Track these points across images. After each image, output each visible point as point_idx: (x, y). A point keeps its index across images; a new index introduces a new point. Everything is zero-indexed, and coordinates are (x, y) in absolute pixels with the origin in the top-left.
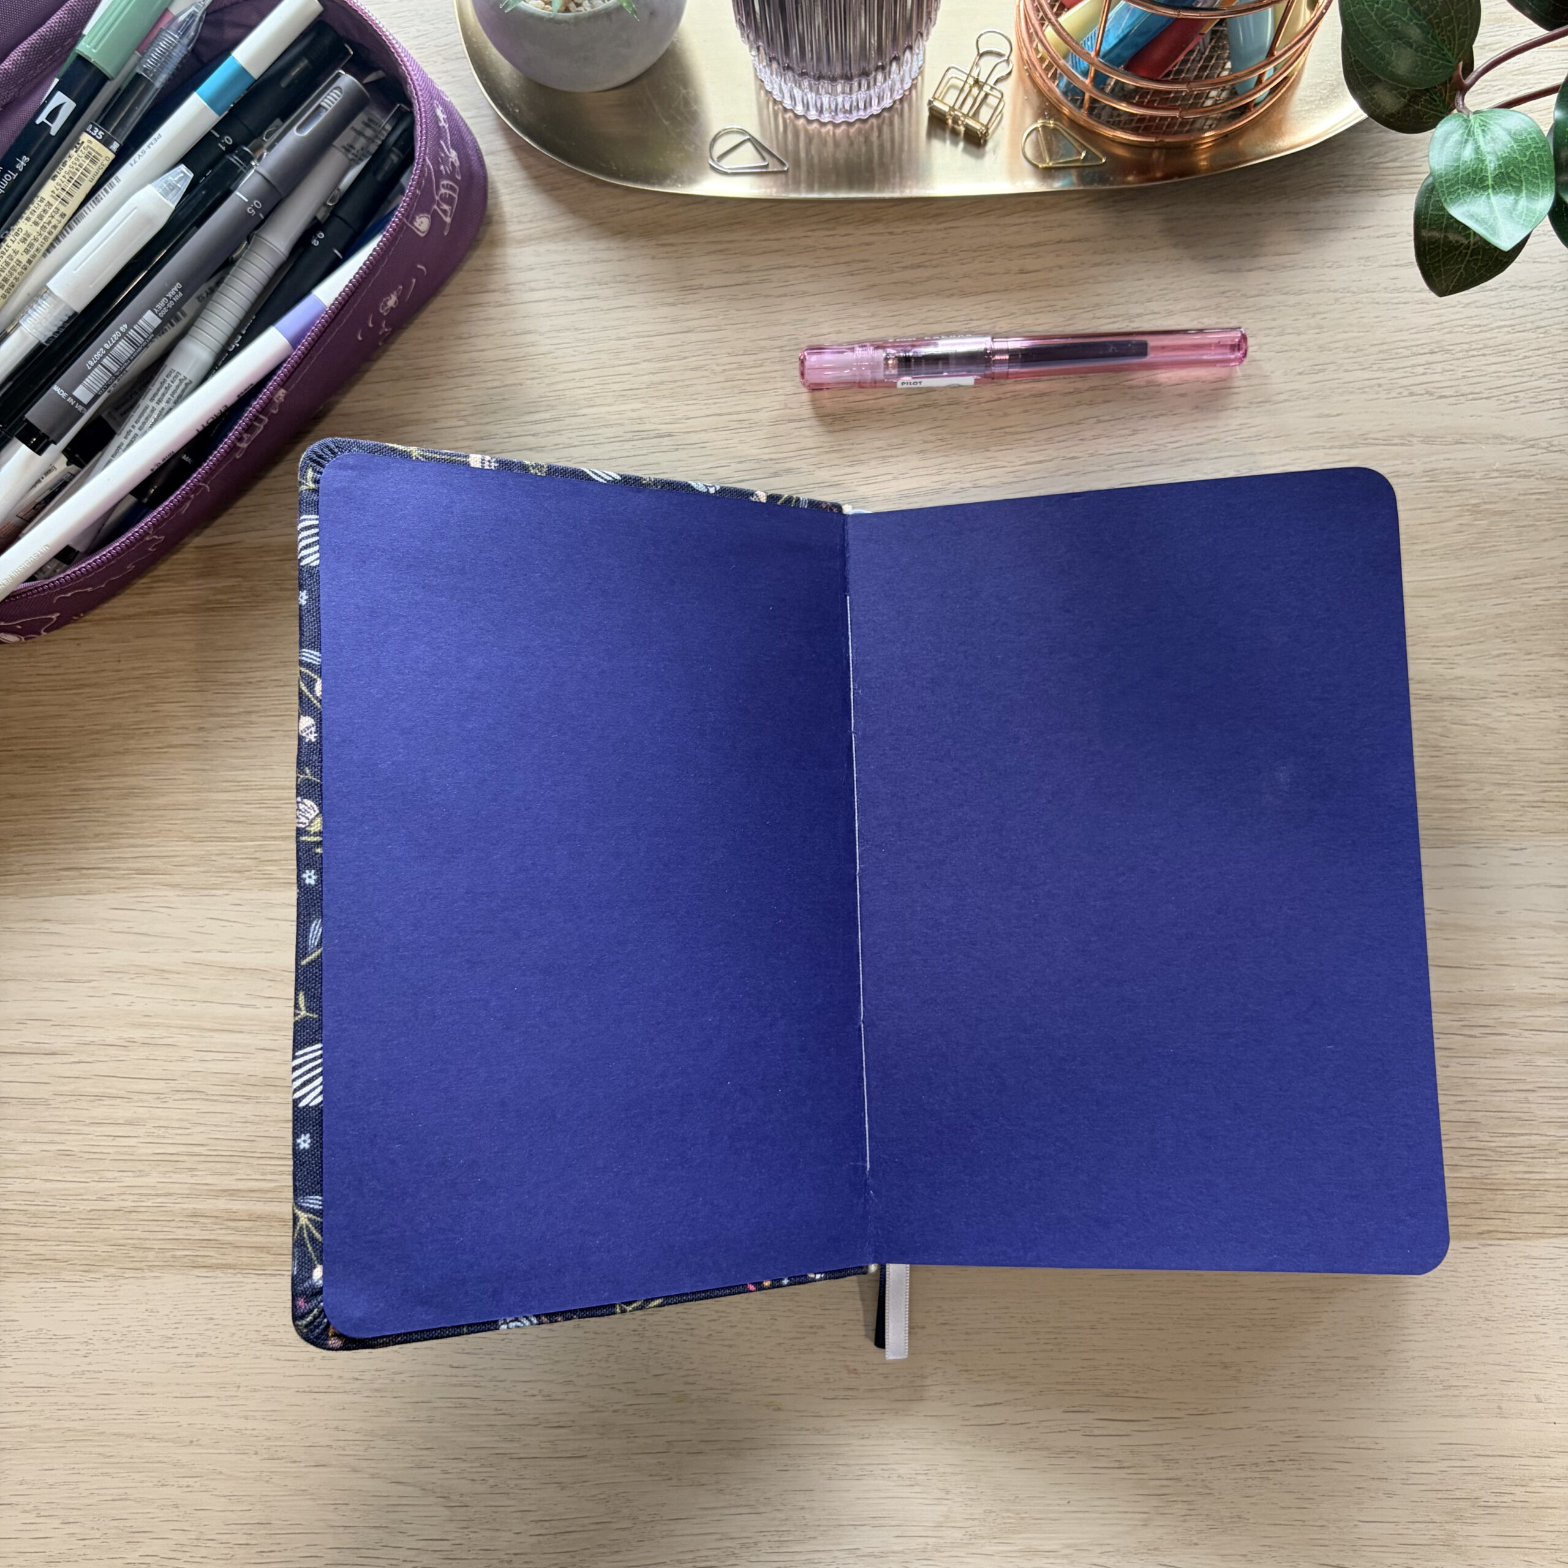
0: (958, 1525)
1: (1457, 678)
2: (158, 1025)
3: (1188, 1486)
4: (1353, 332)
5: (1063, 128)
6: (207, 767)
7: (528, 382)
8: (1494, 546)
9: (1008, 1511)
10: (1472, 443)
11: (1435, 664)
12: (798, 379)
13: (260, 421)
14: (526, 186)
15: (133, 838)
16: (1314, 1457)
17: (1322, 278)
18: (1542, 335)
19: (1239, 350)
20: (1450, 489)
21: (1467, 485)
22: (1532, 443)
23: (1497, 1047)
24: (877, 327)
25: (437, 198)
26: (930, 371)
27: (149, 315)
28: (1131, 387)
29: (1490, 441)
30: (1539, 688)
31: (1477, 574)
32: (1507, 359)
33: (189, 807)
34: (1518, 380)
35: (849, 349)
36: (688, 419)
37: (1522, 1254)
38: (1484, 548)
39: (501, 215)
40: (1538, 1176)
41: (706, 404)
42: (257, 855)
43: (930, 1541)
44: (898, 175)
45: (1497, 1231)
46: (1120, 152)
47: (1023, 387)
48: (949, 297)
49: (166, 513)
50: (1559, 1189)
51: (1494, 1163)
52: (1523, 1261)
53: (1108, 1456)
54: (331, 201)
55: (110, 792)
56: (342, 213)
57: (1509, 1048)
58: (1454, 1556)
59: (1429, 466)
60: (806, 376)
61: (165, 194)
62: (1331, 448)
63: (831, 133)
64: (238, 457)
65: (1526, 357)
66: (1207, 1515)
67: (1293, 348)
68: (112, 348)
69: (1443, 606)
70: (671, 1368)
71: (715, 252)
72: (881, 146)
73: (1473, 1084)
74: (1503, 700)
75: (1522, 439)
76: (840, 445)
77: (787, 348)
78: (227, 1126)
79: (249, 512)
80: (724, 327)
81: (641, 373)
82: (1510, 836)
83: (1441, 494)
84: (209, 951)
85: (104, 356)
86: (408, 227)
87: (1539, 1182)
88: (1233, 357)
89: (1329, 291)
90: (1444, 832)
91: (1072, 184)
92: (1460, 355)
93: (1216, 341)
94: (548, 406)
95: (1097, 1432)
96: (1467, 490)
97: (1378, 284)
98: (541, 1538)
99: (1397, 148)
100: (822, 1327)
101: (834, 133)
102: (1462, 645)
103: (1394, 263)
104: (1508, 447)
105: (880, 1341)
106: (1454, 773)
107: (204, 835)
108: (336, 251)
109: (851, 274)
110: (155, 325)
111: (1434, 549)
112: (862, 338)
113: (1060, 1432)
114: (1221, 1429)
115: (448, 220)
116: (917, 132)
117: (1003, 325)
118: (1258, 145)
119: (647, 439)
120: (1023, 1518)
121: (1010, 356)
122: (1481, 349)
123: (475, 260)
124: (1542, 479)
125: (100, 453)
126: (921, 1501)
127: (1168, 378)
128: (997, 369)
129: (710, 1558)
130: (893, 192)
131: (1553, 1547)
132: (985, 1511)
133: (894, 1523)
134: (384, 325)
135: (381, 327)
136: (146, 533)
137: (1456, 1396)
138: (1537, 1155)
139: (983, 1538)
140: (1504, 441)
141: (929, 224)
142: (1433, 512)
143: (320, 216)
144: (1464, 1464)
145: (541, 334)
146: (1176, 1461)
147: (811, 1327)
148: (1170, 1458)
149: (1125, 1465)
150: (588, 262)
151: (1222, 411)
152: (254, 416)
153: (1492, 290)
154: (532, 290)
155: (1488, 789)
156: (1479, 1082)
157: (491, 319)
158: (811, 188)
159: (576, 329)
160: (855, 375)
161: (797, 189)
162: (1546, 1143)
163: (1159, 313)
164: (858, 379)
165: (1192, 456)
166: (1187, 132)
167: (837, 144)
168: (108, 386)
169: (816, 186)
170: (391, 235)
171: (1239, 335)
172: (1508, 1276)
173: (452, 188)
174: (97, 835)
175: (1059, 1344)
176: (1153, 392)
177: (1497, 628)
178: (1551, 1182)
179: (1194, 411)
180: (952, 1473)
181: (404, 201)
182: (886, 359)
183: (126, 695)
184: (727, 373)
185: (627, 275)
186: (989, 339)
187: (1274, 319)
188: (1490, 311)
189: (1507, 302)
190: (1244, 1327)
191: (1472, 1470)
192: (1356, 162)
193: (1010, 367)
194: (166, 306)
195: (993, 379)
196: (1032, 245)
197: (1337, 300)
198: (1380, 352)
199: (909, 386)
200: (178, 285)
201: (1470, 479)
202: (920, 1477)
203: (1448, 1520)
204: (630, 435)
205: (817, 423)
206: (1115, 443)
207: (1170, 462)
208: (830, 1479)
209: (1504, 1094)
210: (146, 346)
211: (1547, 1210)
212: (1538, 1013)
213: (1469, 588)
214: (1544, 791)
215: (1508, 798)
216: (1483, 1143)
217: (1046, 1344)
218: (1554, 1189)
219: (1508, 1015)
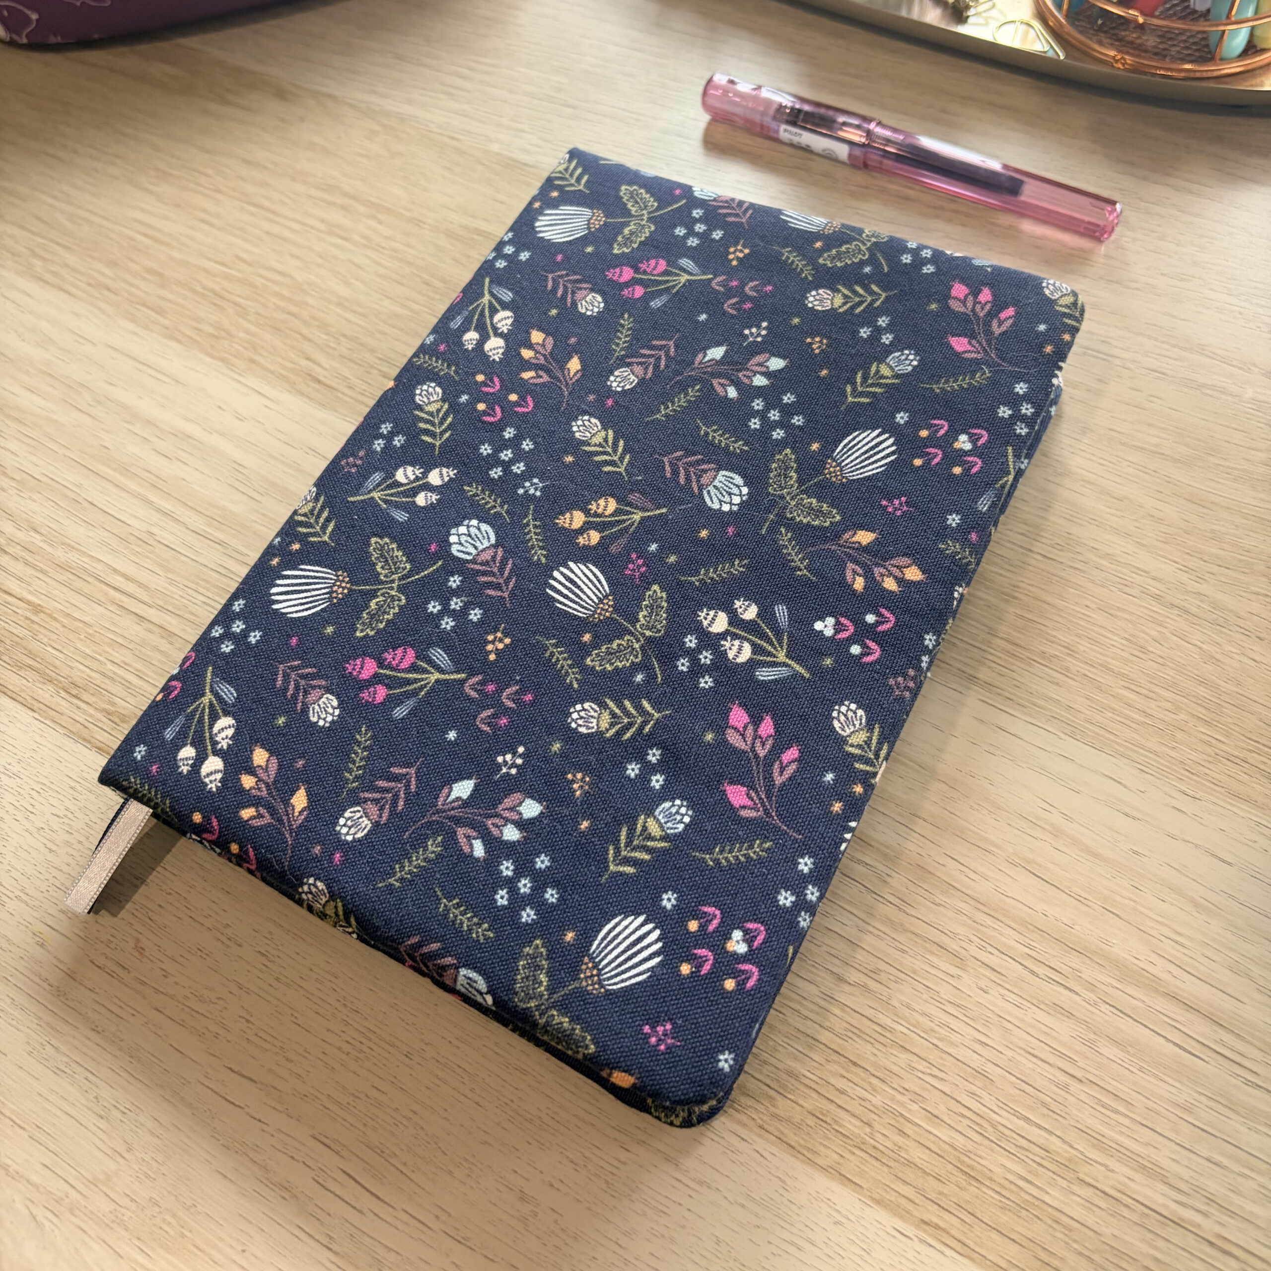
1: (1199, 594)
9: (174, 1215)
11: (1181, 570)
40: (1035, 1192)
43: (74, 1194)
45: (948, 1233)
50: (1055, 1225)
51: (987, 1142)
53: (322, 1223)
57: (1074, 1012)
59: (1261, 397)
62: (1164, 342)
67: (1167, 253)
69: (1215, 522)
73: (1007, 1030)
74: (1244, 638)
82: (1188, 777)
83: (1259, 425)
87: (1034, 1201)
89: (1227, 224)
90: (1112, 737)
95: (331, 1185)
102: (1218, 565)
111: (1232, 468)
113: (292, 1158)
126: (98, 1142)
133: (52, 1147)
138: (1045, 1163)
139: (127, 1229)
149: (335, 1247)
155: (1183, 716)
156: (1016, 1030)
162: (1066, 1155)
175: (361, 1051)
176: (1010, 235)
178: (1050, 1210)
180: (150, 1131)
190: (572, 1162)
197: (1231, 234)
202: (115, 1112)
204: (544, 97)
208: (30, 1053)
209: (1040, 1063)
212: (1129, 990)
213: (1253, 518)
214: (1250, 751)
215: (1203, 737)
216: (984, 1109)
217: (348, 1042)
218: (1049, 1222)
219: (1090, 973)
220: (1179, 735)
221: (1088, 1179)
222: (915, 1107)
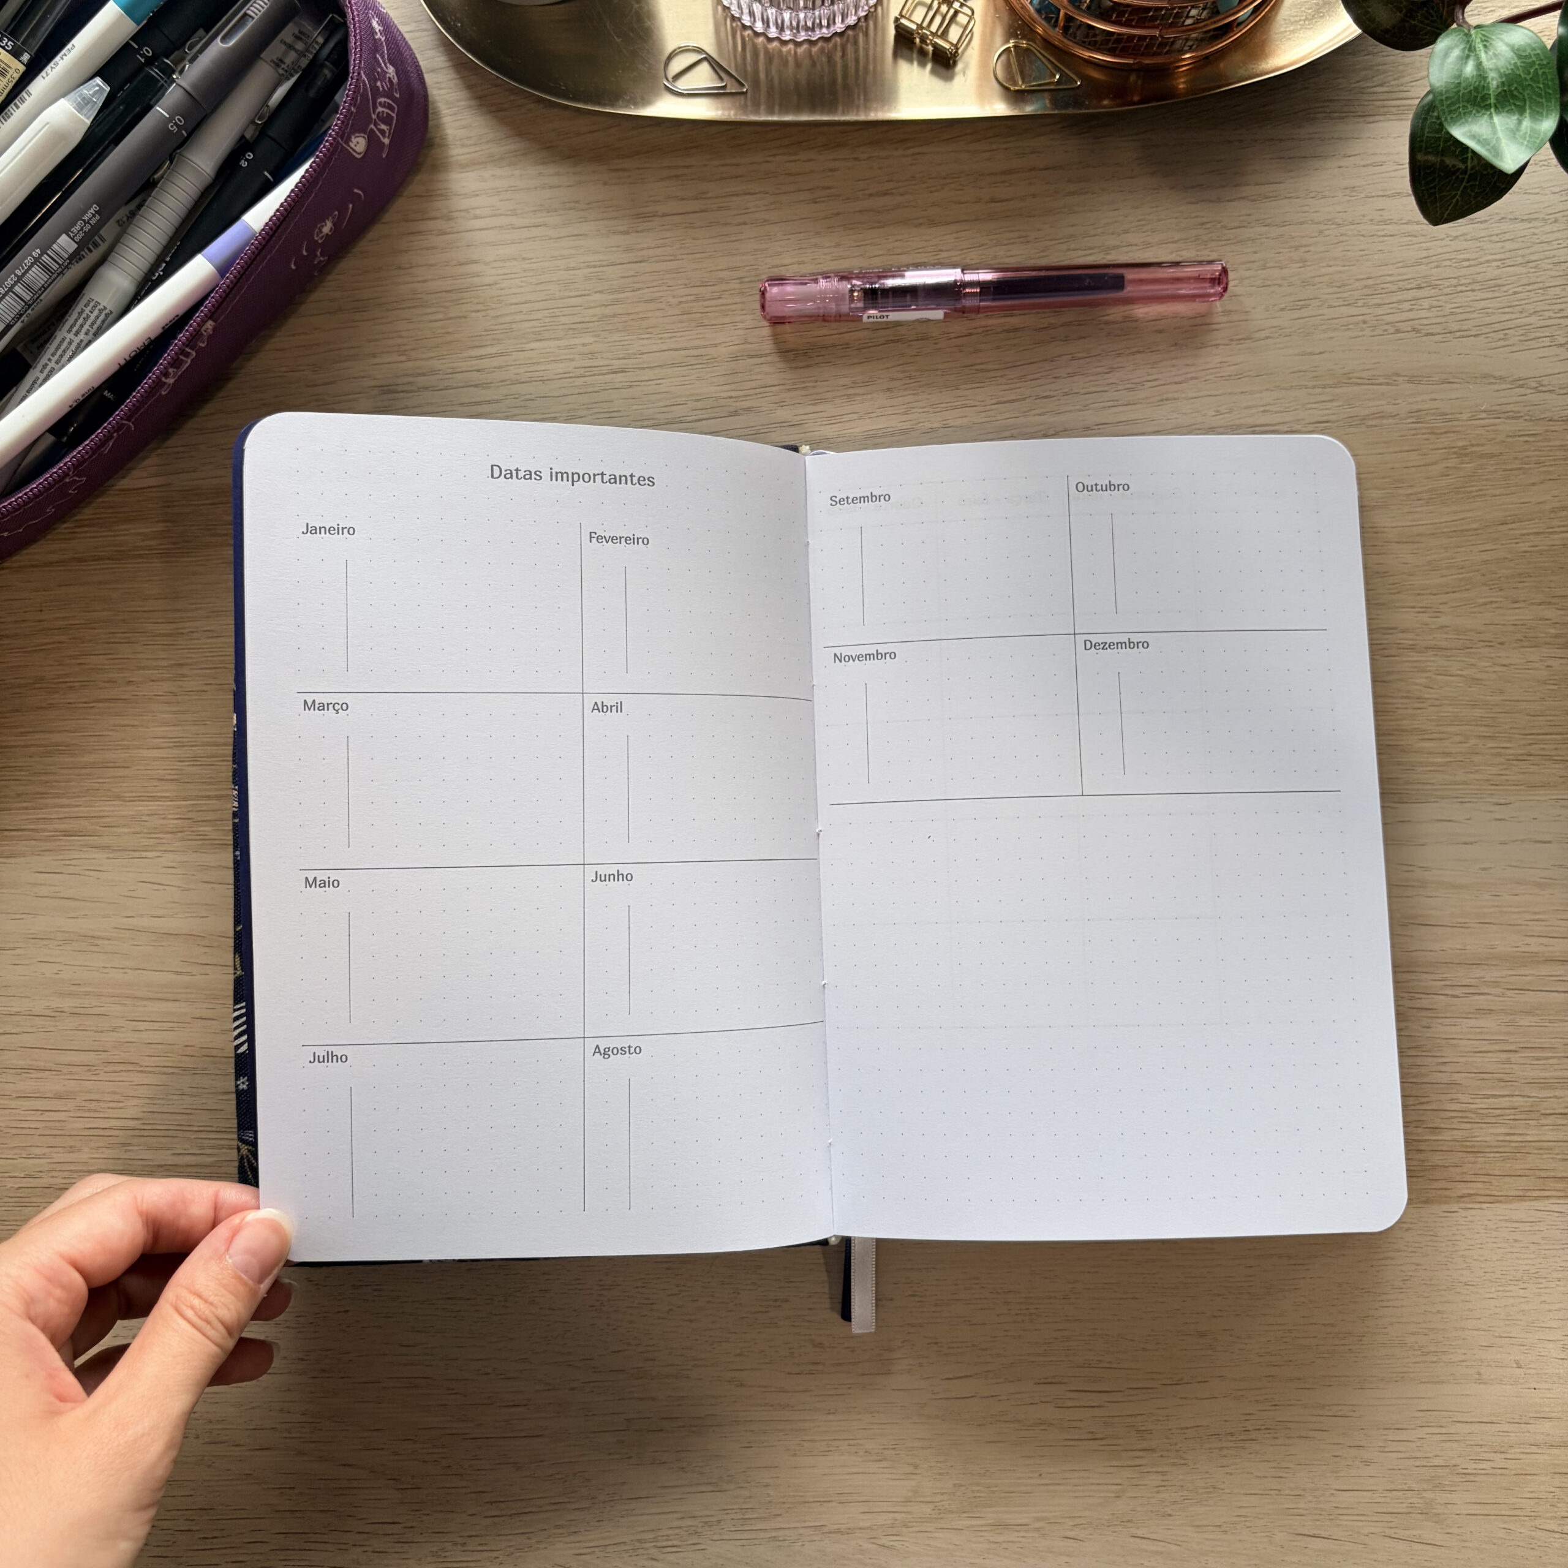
0: (928, 1499)
1: (1442, 627)
2: (87, 994)
3: (1162, 1456)
4: (1337, 265)
5: (1036, 48)
6: (136, 723)
7: (473, 314)
8: (1480, 490)
9: (978, 1484)
10: (1460, 383)
11: (1419, 612)
12: (759, 312)
13: (187, 355)
14: (471, 107)
15: (58, 797)
16: (1290, 1425)
17: (1306, 209)
18: (1533, 270)
19: (1219, 284)
20: (1436, 431)
21: (1455, 426)
22: (1521, 382)
23: (1481, 1007)
24: (842, 258)
25: (374, 117)
26: (898, 304)
27: (64, 240)
28: (1107, 323)
29: (1478, 381)
30: (1526, 637)
31: (1463, 519)
32: (1496, 294)
33: (117, 765)
34: (1507, 317)
35: (812, 280)
36: (643, 354)
37: (1502, 1218)
38: (1471, 492)
39: (443, 138)
40: (1520, 1138)
41: (661, 338)
42: (190, 815)
43: (897, 1516)
44: (862, 97)
45: (1477, 1195)
46: (1095, 74)
47: (995, 321)
48: (916, 226)
49: (87, 453)
50: (1539, 1152)
51: (1475, 1126)
52: (1504, 1224)
53: (1078, 1428)
54: (259, 119)
55: (34, 749)
56: (272, 132)
57: (1492, 1008)
58: (1433, 1524)
59: (1415, 407)
60: (767, 309)
61: (80, 108)
62: (1314, 387)
63: (793, 52)
64: (163, 393)
65: (1515, 293)
66: (1182, 1486)
67: (1275, 282)
68: (24, 274)
69: (1429, 553)
70: (629, 1344)
71: (670, 178)
72: (845, 67)
73: (1455, 1045)
74: (1489, 650)
75: (1511, 379)
76: (803, 382)
77: (746, 280)
78: (162, 1099)
79: (178, 453)
80: (679, 257)
81: (592, 305)
82: (1495, 790)
83: (1425, 436)
84: (142, 916)
85: (15, 284)
86: (343, 147)
87: (1521, 1144)
88: (1212, 291)
89: (1313, 222)
90: (1429, 787)
91: (1045, 108)
92: (1448, 290)
93: (1196, 275)
94: (494, 339)
95: (1070, 1403)
96: (1454, 432)
97: (1364, 216)
98: (496, 1519)
99: (1385, 72)
100: (787, 1301)
101: (795, 53)
102: (1447, 593)
103: (1381, 193)
104: (1496, 387)
105: (846, 1314)
106: (1437, 725)
107: (134, 794)
108: (266, 173)
109: (815, 201)
110: (71, 251)
111: (1420, 493)
112: (825, 269)
113: (1031, 1404)
114: (1197, 1398)
115: (386, 141)
116: (883, 52)
117: (973, 257)
118: (1241, 68)
119: (599, 375)
120: (994, 1492)
121: (981, 289)
122: (1469, 284)
123: (415, 186)
124: (1531, 420)
125: (15, 389)
126: (890, 1476)
127: (1146, 313)
128: (967, 303)
129: (672, 1537)
130: (857, 115)
131: (1533, 1514)
132: (955, 1485)
133: (860, 1499)
134: (318, 253)
135: (316, 256)
136: (66, 475)
137: (1435, 1362)
138: (1517, 1117)
139: (953, 1512)
140: (1493, 380)
141: (897, 149)
142: (1419, 455)
143: (248, 136)
144: (1443, 1430)
145: (486, 264)
146: (1150, 1432)
147: (776, 1301)
148: (1143, 1428)
149: (1097, 1436)
150: (536, 188)
151: (1201, 348)
152: (180, 349)
153: (1481, 222)
154: (476, 217)
155: (1472, 741)
156: (1460, 1041)
157: (433, 248)
158: (771, 111)
159: (524, 259)
160: (819, 308)
161: (757, 111)
162: (1528, 1104)
163: (1136, 245)
164: (821, 312)
165: (1170, 396)
166: (1167, 53)
167: (798, 65)
168: (21, 315)
169: (777, 108)
170: (325, 155)
171: (1220, 268)
172: (1488, 1240)
173: (390, 107)
174: (19, 795)
175: (1031, 1314)
176: (1130, 329)
177: (1484, 575)
178: (1533, 1144)
179: (1173, 348)
180: (921, 1447)
181: (338, 119)
182: (852, 291)
183: (49, 647)
184: (684, 305)
185: (577, 202)
186: (959, 270)
187: (1255, 253)
188: (1479, 244)
189: (1497, 235)
190: (1219, 1295)
191: (1451, 1437)
192: (1341, 87)
193: (981, 300)
194: (82, 229)
195: (964, 313)
196: (1004, 173)
197: (1321, 232)
198: (1366, 287)
199: (875, 320)
200: (95, 207)
201: (1457, 420)
202: (886, 1452)
203: (1425, 1486)
204: (581, 371)
205: (777, 359)
206: (1090, 381)
207: (1148, 401)
208: (795, 1455)
209: (1485, 1055)
210: (61, 273)
211: (1527, 1172)
212: (1522, 971)
213: (1454, 534)
214: (1530, 744)
215: (1493, 751)
216: (1464, 1105)
217: (1017, 1314)
218: (1536, 1151)
219: (1491, 974)
220: (1476, 759)
221: (1548, 1112)
222: (1420, 1130)
